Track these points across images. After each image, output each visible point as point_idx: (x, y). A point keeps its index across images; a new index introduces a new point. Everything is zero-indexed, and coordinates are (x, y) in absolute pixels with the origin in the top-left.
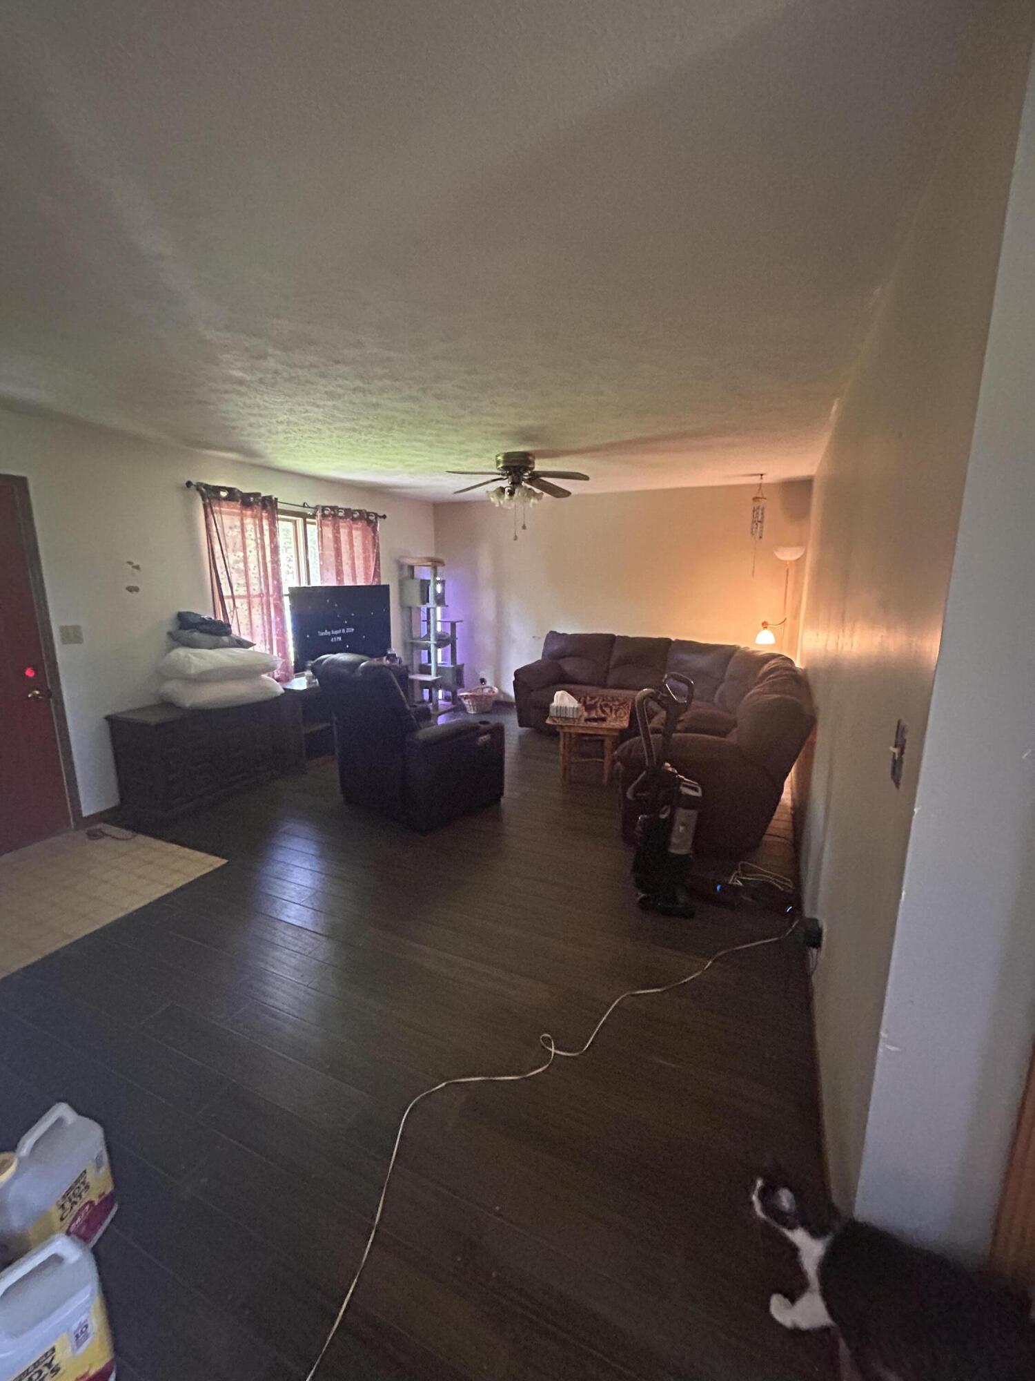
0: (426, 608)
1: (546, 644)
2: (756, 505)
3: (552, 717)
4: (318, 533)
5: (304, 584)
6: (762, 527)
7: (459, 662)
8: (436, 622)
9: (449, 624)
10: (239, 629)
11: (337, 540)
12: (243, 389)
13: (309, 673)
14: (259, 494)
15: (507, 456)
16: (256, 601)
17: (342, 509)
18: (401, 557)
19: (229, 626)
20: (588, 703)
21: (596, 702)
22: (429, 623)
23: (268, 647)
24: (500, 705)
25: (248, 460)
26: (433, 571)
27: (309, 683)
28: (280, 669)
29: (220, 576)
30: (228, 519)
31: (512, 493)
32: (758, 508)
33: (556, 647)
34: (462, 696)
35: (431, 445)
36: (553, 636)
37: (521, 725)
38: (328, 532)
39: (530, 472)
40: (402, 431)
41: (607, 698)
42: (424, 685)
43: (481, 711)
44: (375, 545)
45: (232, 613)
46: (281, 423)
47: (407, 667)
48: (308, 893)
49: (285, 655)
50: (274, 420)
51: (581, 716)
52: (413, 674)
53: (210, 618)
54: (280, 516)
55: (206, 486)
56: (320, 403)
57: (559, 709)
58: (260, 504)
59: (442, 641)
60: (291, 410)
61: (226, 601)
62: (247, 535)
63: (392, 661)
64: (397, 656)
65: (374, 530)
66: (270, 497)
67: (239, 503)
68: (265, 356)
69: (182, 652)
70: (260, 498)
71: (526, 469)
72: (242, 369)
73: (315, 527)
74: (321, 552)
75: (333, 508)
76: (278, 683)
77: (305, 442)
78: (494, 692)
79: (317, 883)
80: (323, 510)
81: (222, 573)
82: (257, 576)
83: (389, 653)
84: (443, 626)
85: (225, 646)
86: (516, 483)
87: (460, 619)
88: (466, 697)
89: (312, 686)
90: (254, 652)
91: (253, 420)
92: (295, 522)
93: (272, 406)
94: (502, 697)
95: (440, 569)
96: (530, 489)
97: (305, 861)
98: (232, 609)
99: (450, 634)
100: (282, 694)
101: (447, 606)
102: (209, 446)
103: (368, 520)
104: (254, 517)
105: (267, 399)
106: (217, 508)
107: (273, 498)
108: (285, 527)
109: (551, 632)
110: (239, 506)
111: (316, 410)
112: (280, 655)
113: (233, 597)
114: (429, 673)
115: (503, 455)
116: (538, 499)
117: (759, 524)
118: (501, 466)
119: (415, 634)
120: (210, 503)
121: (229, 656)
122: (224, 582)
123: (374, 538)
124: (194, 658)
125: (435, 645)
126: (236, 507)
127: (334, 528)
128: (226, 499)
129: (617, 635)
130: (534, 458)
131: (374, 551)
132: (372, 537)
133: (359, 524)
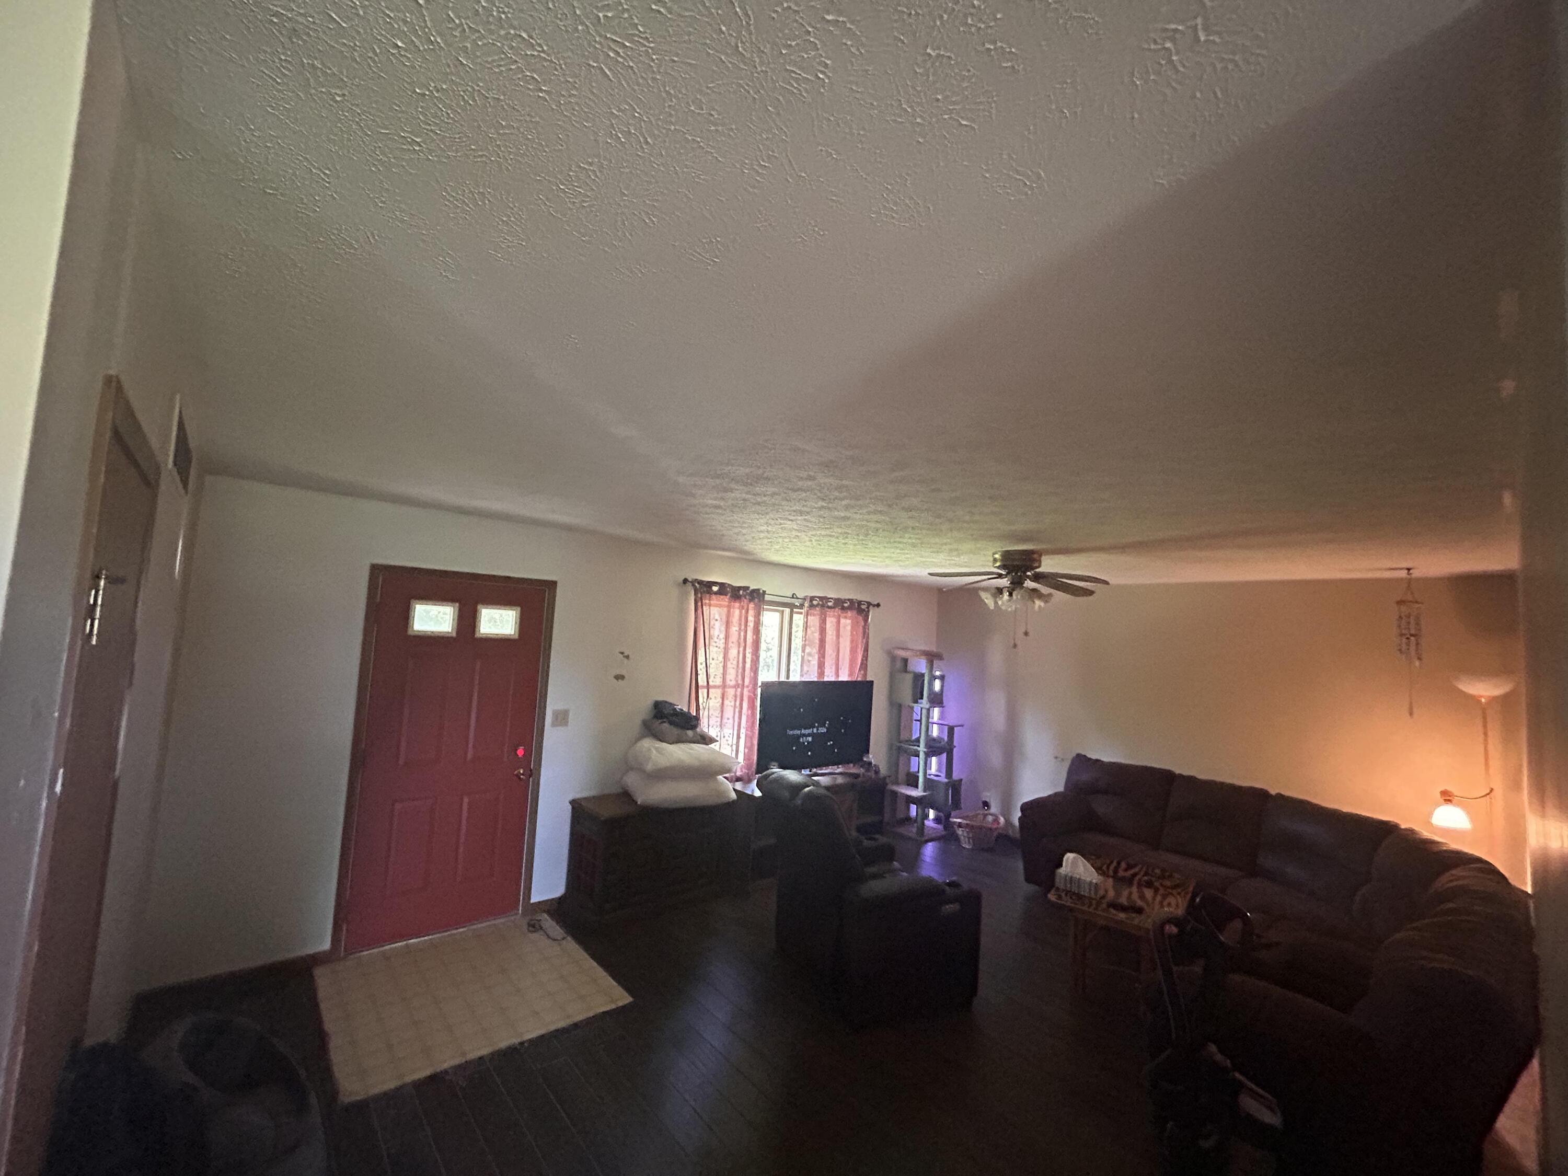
0: (919, 707)
1: (1071, 768)
2: (1404, 610)
3: (1058, 889)
4: (804, 623)
6: (1418, 644)
7: (956, 776)
8: (931, 723)
9: (948, 728)
11: (823, 631)
12: (720, 511)
14: (748, 588)
15: (1007, 555)
17: (832, 599)
18: (896, 649)
19: (699, 719)
21: (1133, 877)
22: (922, 724)
23: (735, 740)
24: (1003, 841)
25: (740, 557)
26: (930, 664)
28: (739, 770)
29: (699, 667)
31: (1011, 592)
32: (1409, 616)
33: (1085, 777)
36: (1081, 762)
37: (1028, 880)
39: (1034, 571)
41: (1153, 871)
43: (979, 847)
44: (865, 635)
45: (704, 706)
49: (751, 753)
50: (754, 530)
51: (1103, 898)
52: (896, 786)
53: (682, 710)
55: (701, 582)
56: (792, 518)
57: (1069, 880)
58: (748, 596)
59: (934, 748)
60: (767, 524)
61: (701, 691)
62: (732, 627)
63: (866, 770)
64: (874, 763)
65: (866, 620)
66: (759, 590)
67: (728, 596)
68: (731, 490)
70: (748, 591)
71: (1029, 569)
72: (715, 499)
74: (803, 643)
75: (822, 598)
76: (731, 787)
77: (788, 545)
78: (997, 822)
80: (811, 601)
81: (701, 664)
84: (941, 731)
85: (687, 741)
86: (1017, 584)
87: (962, 723)
88: (960, 825)
90: (714, 749)
91: (736, 530)
92: (783, 611)
93: (749, 521)
94: (1008, 831)
95: (939, 663)
96: (1034, 589)
98: (705, 700)
99: (946, 740)
101: (945, 706)
103: (860, 609)
104: (741, 608)
105: (743, 516)
106: (707, 602)
108: (771, 620)
109: (1079, 755)
110: (728, 599)
111: (789, 522)
112: (747, 751)
113: (708, 688)
114: (917, 787)
115: (1000, 553)
118: (998, 564)
119: (903, 735)
120: (701, 598)
121: (686, 753)
122: (702, 672)
123: (864, 628)
124: (654, 751)
125: (925, 752)
126: (725, 600)
127: (821, 619)
128: (717, 593)
129: (1177, 773)
130: (1041, 556)
131: (863, 642)
132: (863, 627)
133: (849, 612)
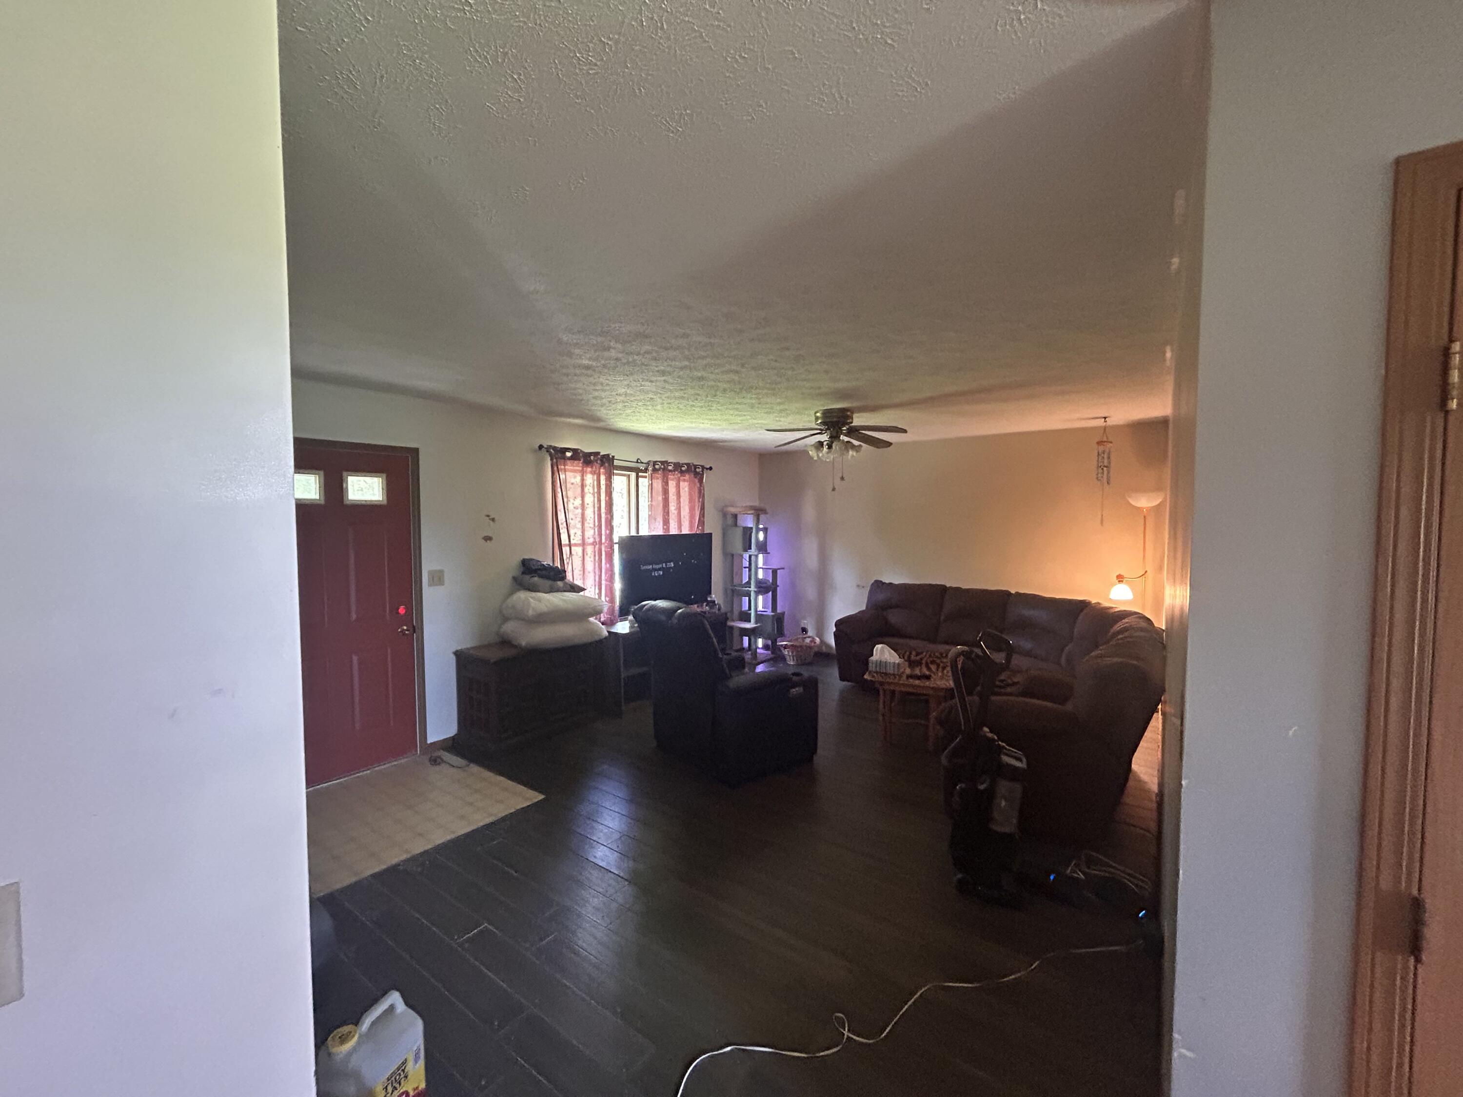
0: (748, 555)
1: (871, 592)
2: (1101, 448)
3: (870, 672)
4: (649, 486)
5: (633, 533)
6: (1108, 472)
7: (779, 611)
8: (757, 568)
9: (771, 571)
10: (574, 575)
11: (666, 492)
12: (589, 372)
13: (631, 617)
14: (598, 453)
15: (827, 413)
16: (589, 550)
17: (672, 463)
18: (727, 506)
19: (565, 572)
20: (913, 657)
21: (921, 659)
22: (750, 570)
23: (597, 591)
24: (821, 656)
25: (592, 424)
26: (755, 519)
27: (631, 627)
28: (606, 613)
29: (561, 526)
30: (571, 476)
31: (830, 447)
32: (1104, 452)
33: (881, 596)
34: (782, 645)
35: (752, 406)
36: (878, 585)
37: (842, 679)
38: (658, 484)
39: (847, 427)
40: (725, 397)
41: (934, 655)
42: (744, 632)
43: (803, 662)
44: (701, 494)
45: (568, 560)
46: (620, 395)
47: (726, 614)
48: (616, 836)
49: (612, 601)
50: (614, 393)
51: (903, 673)
52: (733, 620)
53: (549, 565)
54: (615, 471)
55: (555, 448)
56: (654, 379)
57: (880, 663)
58: (599, 462)
59: (763, 588)
60: (628, 386)
61: (564, 549)
62: (586, 490)
63: (711, 608)
64: (716, 602)
65: (701, 481)
66: (608, 455)
67: (581, 462)
68: (608, 349)
69: (522, 595)
70: (599, 457)
71: (844, 424)
72: (590, 359)
73: (646, 480)
74: (650, 503)
75: (663, 463)
76: (603, 627)
77: (640, 409)
78: (815, 643)
79: (623, 826)
80: (654, 465)
81: (562, 524)
82: (592, 526)
83: (709, 599)
84: (765, 573)
85: (558, 590)
86: (834, 437)
87: (783, 567)
88: (785, 647)
89: (632, 630)
90: (584, 596)
91: (596, 394)
92: (629, 476)
93: (613, 383)
94: (824, 649)
95: (762, 517)
96: (848, 442)
97: (614, 804)
98: (568, 556)
99: (771, 581)
100: (606, 638)
101: (769, 553)
102: (561, 415)
103: (696, 472)
104: (593, 473)
105: (609, 378)
106: (563, 467)
107: (611, 457)
108: (619, 482)
109: (876, 581)
110: (581, 465)
111: (650, 384)
112: (607, 599)
113: (570, 545)
114: (750, 621)
115: (821, 412)
116: (857, 451)
117: (1105, 469)
118: (820, 421)
119: (736, 581)
120: (557, 463)
121: (562, 599)
122: (563, 531)
123: (700, 489)
124: (531, 600)
125: (755, 592)
126: (578, 465)
127: (663, 481)
128: (571, 458)
129: (948, 586)
130: (852, 413)
131: (699, 501)
132: (698, 487)
133: (687, 476)
